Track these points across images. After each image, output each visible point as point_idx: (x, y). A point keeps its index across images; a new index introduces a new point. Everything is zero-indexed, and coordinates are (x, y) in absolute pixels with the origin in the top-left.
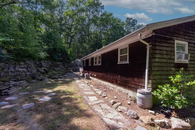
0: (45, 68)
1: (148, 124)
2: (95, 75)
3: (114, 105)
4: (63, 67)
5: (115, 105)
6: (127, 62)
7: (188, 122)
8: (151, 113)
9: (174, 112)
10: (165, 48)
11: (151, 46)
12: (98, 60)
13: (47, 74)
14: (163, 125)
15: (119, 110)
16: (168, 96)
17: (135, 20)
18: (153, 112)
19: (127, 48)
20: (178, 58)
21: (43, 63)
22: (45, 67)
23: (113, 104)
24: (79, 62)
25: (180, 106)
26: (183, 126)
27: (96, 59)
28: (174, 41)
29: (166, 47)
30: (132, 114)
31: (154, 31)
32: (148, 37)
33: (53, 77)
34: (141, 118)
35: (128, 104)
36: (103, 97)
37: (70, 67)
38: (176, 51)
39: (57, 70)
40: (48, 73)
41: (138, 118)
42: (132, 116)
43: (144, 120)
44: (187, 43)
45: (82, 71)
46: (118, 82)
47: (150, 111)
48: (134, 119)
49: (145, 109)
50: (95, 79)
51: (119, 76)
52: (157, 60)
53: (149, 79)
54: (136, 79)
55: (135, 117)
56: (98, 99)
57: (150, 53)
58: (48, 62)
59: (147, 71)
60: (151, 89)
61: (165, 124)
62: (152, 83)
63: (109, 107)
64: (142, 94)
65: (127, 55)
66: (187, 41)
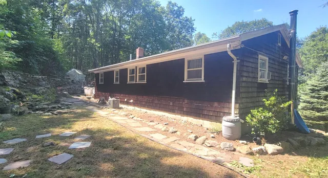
0: (15, 89)
1: (247, 154)
2: (132, 101)
3: (197, 140)
4: (49, 86)
5: (199, 140)
6: (201, 80)
7: (279, 145)
8: (242, 143)
9: (264, 139)
10: (250, 65)
11: (239, 61)
12: (138, 74)
13: (23, 102)
14: (261, 152)
15: (209, 145)
16: (260, 121)
17: (181, 7)
18: (245, 142)
19: (201, 59)
20: (261, 77)
21: (8, 78)
22: (13, 86)
23: (195, 140)
24: (78, 74)
25: (274, 130)
26: (277, 150)
27: (133, 71)
28: (258, 55)
29: (251, 62)
30: (227, 146)
31: (243, 42)
32: (236, 48)
33: (37, 107)
34: (238, 149)
35: (212, 137)
36: (172, 133)
37: (60, 86)
38: (259, 69)
39: (41, 91)
40: (24, 100)
41: (234, 150)
42: (229, 149)
43: (241, 151)
44: (267, 59)
45: (94, 93)
46: (185, 110)
47: (241, 142)
48: (231, 151)
49: (234, 140)
50: (131, 108)
51: (186, 101)
52: (244, 79)
53: (236, 103)
54: (216, 104)
55: (232, 149)
56: (165, 137)
57: (237, 70)
58: (15, 75)
59: (234, 92)
60: (238, 115)
61: (263, 151)
62: (239, 108)
63: (192, 145)
64: (232, 122)
65: (201, 70)
66: (268, 57)
